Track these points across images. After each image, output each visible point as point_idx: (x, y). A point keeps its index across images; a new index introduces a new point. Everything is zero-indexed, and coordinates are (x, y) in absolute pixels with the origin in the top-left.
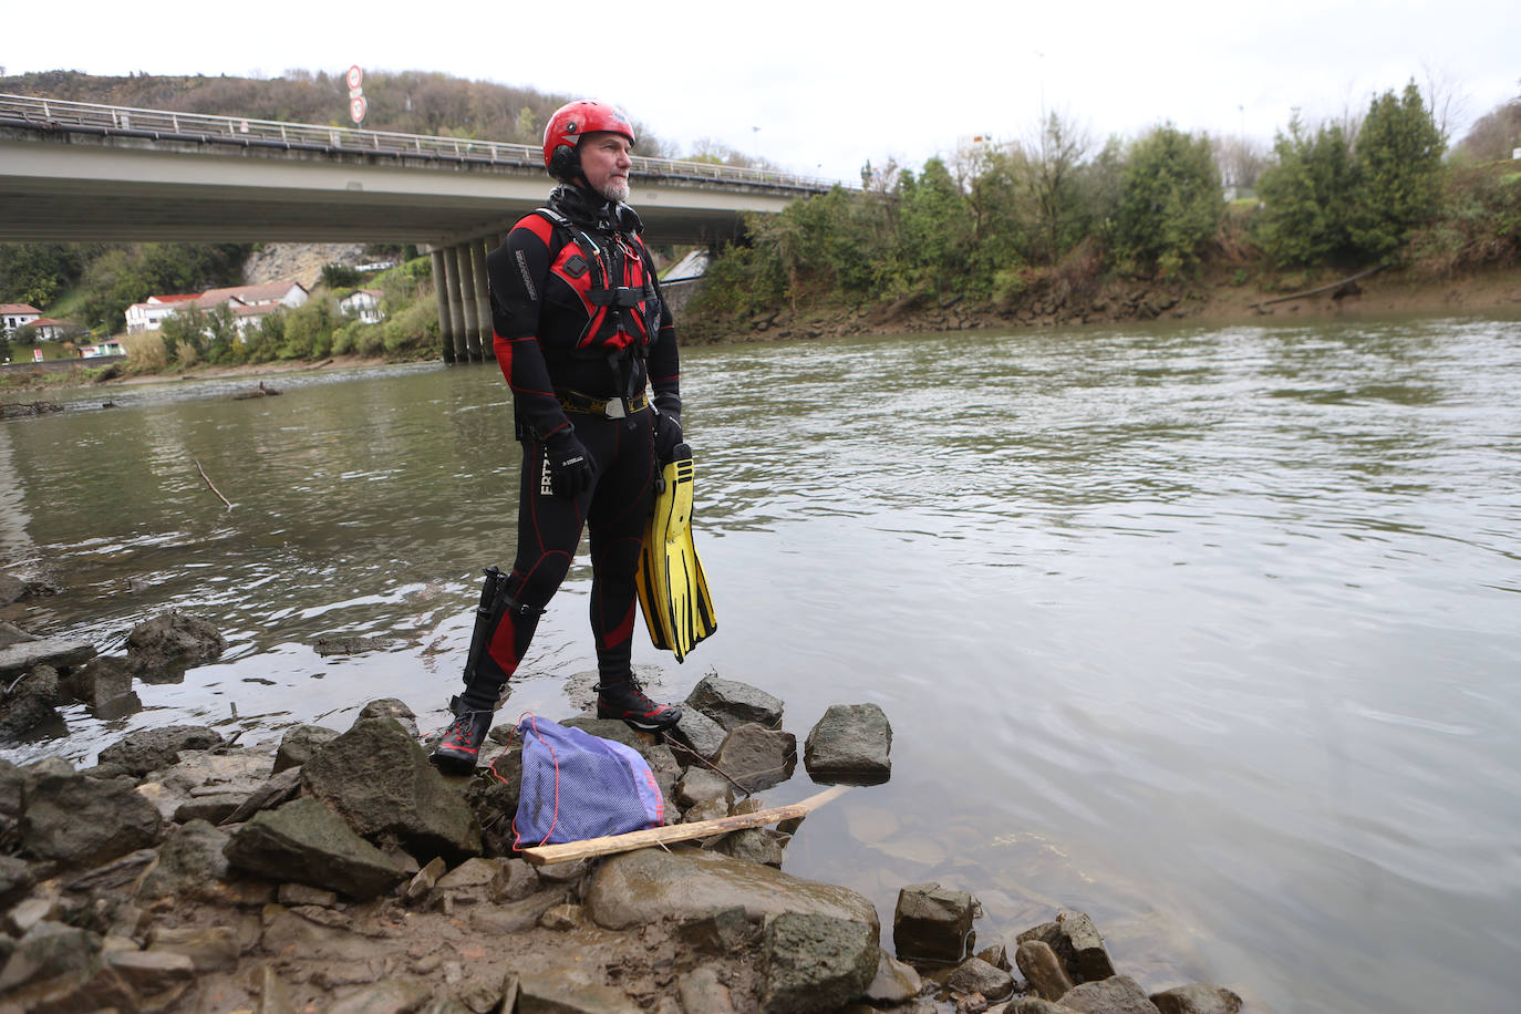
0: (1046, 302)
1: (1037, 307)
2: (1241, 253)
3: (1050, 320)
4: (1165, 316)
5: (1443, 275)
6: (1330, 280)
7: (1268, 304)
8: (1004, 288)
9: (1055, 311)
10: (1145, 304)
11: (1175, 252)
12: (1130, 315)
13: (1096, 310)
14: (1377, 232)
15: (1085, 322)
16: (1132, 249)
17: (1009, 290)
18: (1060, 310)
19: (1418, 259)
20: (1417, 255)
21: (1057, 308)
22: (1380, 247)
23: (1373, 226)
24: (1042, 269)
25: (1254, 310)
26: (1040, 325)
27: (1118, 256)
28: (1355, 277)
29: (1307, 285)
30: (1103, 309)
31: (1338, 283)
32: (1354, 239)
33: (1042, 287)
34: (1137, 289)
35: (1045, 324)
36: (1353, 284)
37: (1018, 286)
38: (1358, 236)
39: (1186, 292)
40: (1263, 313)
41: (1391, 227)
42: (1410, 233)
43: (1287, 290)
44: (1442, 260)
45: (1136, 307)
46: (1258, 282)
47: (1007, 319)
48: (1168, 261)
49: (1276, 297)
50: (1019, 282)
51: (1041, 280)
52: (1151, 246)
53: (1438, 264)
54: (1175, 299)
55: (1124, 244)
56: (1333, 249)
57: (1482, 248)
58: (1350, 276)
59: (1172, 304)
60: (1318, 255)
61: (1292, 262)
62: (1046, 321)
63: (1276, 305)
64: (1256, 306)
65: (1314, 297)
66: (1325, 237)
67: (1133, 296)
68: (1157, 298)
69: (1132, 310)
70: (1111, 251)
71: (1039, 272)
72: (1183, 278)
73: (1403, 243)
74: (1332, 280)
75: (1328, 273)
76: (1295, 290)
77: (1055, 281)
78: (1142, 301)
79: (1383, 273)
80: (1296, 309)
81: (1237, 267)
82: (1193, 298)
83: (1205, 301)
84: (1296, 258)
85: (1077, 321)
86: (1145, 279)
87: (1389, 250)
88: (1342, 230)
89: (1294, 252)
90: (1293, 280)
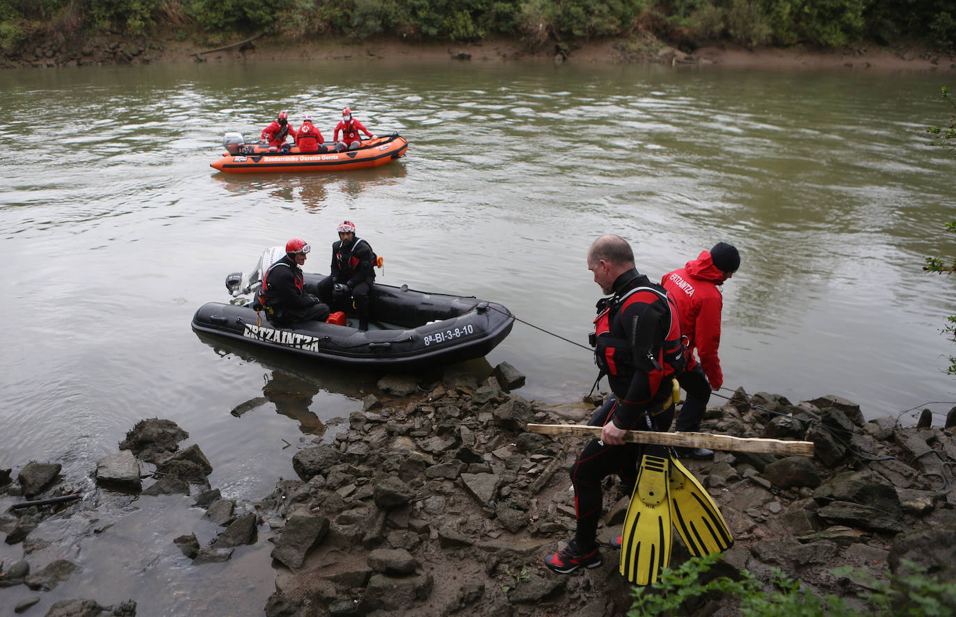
0: (45, 48)
1: (38, 51)
2: (180, 19)
3: (51, 62)
4: (136, 60)
5: (298, 40)
6: (236, 39)
7: (202, 54)
8: (11, 36)
9: (53, 55)
10: (122, 52)
11: (138, 17)
12: (112, 59)
13: (86, 55)
14: (260, 12)
15: (79, 65)
16: (105, 11)
17: (14, 38)
18: (58, 54)
19: (285, 31)
20: (283, 28)
21: (55, 52)
22: (263, 21)
23: (258, 8)
24: (39, 22)
25: (194, 57)
26: (45, 66)
27: (96, 16)
28: (251, 39)
29: (224, 42)
30: (90, 54)
31: (242, 42)
32: (249, 15)
33: (40, 36)
34: (113, 41)
35: (48, 66)
36: (250, 42)
37: (20, 35)
38: (250, 14)
39: (148, 43)
40: (201, 61)
41: (268, 10)
42: (278, 14)
43: (212, 45)
44: (298, 33)
45: (115, 54)
46: (194, 39)
47: (14, 60)
48: (134, 23)
49: (207, 50)
50: (21, 32)
51: (38, 31)
52: (120, 10)
53: (296, 34)
54: (141, 49)
55: (100, 7)
56: (237, 21)
57: (316, 27)
58: (247, 38)
59: (140, 52)
60: (228, 24)
61: (213, 27)
62: (49, 63)
63: (207, 55)
64: (196, 55)
65: (229, 50)
66: (231, 13)
67: (112, 46)
68: (129, 48)
69: (112, 56)
70: (91, 12)
71: (36, 24)
72: (145, 35)
73: (275, 20)
74: (237, 40)
75: (235, 35)
76: (217, 45)
77: (52, 33)
78: (119, 50)
79: (265, 37)
80: (220, 58)
81: (179, 28)
82: (154, 49)
83: (161, 50)
84: (216, 25)
85: (73, 64)
86: (117, 33)
87: (268, 24)
88: (241, 9)
89: (215, 21)
90: (216, 39)
